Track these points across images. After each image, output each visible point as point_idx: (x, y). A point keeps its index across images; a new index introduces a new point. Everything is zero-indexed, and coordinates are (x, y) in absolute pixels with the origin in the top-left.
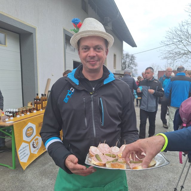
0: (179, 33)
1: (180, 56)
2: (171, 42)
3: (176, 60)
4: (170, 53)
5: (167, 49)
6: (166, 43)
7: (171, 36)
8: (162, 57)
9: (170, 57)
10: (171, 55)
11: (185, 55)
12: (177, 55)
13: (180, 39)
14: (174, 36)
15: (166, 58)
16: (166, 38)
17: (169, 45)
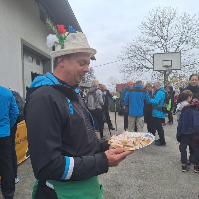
0: (134, 48)
1: (136, 70)
2: (127, 57)
3: (132, 74)
4: (127, 67)
5: (124, 63)
6: (122, 57)
7: (127, 51)
8: (120, 70)
9: (126, 71)
10: (127, 69)
11: (140, 69)
12: (132, 69)
13: (134, 54)
14: (129, 51)
15: (122, 71)
16: (122, 52)
17: (126, 59)
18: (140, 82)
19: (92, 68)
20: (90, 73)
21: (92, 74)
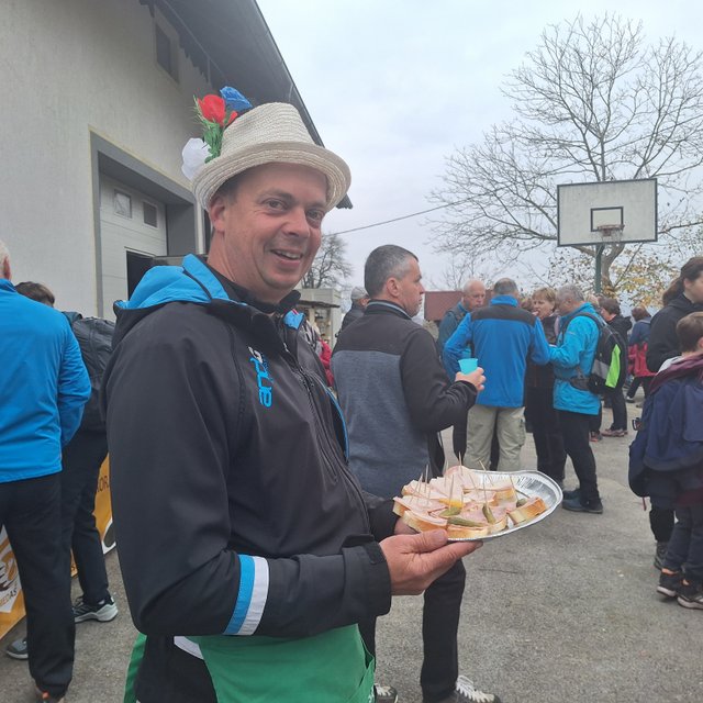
0: (486, 164)
1: (493, 241)
2: (463, 196)
3: (482, 256)
4: (463, 233)
5: (451, 219)
6: (445, 196)
7: (463, 174)
8: (437, 244)
9: (460, 245)
10: (464, 239)
11: (508, 239)
12: (482, 238)
13: (489, 187)
14: (471, 175)
15: (446, 248)
16: (446, 179)
17: (458, 203)
18: (510, 285)
19: (339, 237)
20: (331, 252)
21: (339, 258)
